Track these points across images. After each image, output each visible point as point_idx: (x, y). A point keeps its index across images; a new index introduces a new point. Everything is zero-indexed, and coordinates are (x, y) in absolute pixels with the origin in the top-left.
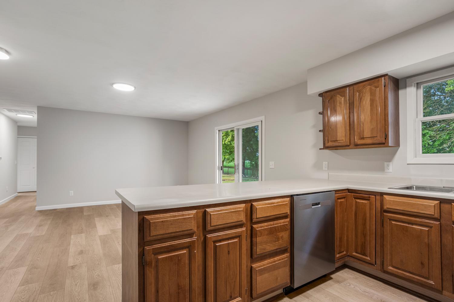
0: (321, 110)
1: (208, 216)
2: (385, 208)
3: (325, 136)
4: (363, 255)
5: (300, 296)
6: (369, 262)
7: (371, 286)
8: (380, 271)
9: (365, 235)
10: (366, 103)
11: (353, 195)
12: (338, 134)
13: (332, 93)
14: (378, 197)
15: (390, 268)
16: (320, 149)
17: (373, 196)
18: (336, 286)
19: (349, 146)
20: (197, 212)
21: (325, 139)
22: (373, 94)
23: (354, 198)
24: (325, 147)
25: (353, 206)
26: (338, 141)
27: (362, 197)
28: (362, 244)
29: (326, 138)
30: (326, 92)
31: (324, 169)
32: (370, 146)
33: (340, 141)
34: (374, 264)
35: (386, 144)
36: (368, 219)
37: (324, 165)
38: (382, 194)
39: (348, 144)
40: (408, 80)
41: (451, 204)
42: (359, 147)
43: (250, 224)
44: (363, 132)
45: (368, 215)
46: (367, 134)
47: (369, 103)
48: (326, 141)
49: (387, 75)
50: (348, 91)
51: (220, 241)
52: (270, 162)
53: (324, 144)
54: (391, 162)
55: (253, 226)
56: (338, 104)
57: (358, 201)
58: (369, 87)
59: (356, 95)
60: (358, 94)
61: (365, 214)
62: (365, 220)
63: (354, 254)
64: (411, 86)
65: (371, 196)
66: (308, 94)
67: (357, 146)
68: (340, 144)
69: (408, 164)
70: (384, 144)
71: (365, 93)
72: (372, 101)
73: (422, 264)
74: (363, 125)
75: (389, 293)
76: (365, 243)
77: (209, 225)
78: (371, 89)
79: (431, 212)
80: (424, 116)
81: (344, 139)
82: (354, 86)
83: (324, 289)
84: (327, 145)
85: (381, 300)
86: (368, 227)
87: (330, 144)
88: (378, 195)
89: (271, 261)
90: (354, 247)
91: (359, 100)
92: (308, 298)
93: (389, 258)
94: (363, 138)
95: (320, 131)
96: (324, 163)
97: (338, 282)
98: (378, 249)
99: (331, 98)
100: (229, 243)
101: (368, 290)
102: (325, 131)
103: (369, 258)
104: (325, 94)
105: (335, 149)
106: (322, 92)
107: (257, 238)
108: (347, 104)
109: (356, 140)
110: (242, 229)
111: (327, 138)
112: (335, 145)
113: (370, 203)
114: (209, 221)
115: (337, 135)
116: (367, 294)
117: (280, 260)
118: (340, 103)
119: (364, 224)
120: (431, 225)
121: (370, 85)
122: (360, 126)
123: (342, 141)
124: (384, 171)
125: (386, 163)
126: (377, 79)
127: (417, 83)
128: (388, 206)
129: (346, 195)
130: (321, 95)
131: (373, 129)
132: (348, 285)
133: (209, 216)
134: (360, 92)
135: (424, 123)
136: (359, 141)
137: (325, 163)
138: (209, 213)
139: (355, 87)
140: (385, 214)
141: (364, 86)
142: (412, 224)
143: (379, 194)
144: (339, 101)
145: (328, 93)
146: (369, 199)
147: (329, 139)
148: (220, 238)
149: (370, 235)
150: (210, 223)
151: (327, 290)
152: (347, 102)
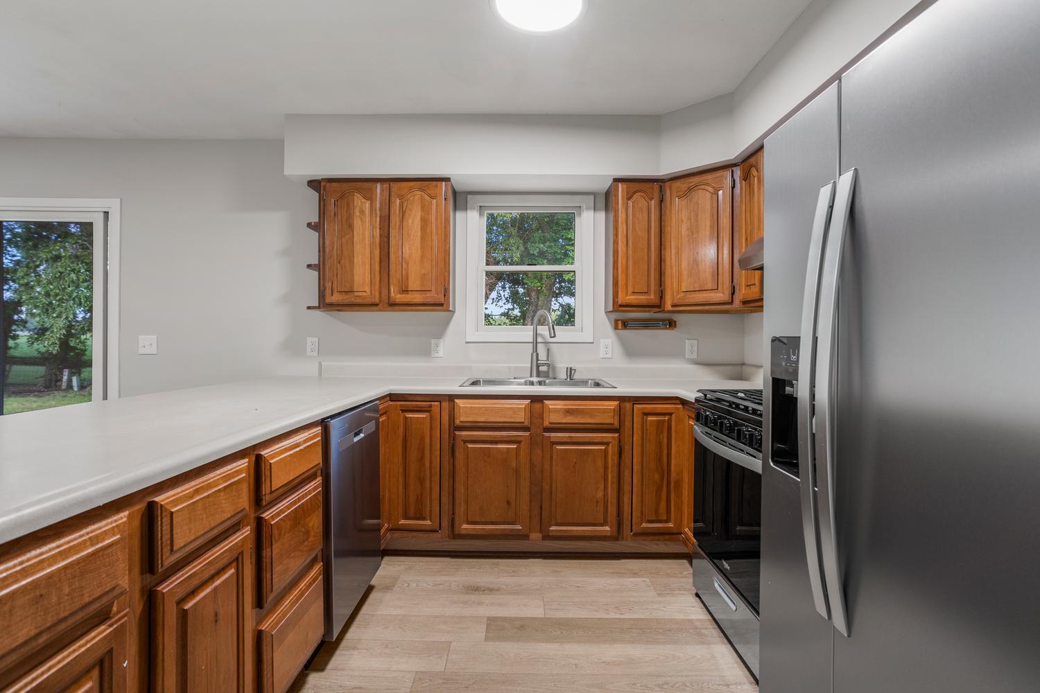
0: (315, 219)
1: (164, 520)
2: (457, 422)
3: (324, 279)
4: (418, 519)
5: (338, 652)
6: (430, 528)
7: (439, 571)
8: (448, 539)
9: (421, 480)
10: (413, 223)
11: (400, 405)
12: (356, 278)
13: (345, 185)
14: (445, 405)
15: (465, 526)
16: (309, 308)
17: (436, 403)
18: (388, 596)
19: (377, 305)
20: (129, 516)
21: (324, 285)
22: (425, 208)
23: (401, 412)
24: (324, 304)
25: (398, 428)
26: (356, 294)
27: (417, 406)
28: (417, 498)
29: (328, 285)
30: (331, 180)
31: (309, 352)
32: (418, 308)
33: (360, 294)
34: (438, 529)
35: (445, 306)
36: (427, 447)
37: (309, 344)
38: (451, 398)
39: (377, 300)
40: (469, 197)
41: (543, 403)
42: (397, 308)
43: (255, 512)
44: (407, 279)
45: (427, 440)
46: (414, 284)
47: (420, 224)
48: (328, 292)
49: (447, 180)
50: (379, 191)
51: (193, 593)
52: (140, 337)
53: (322, 295)
54: (442, 340)
55: (264, 515)
56: (357, 213)
57: (409, 415)
58: (419, 193)
59: (395, 202)
60: (398, 201)
61: (422, 440)
62: (421, 450)
63: (402, 522)
64: (473, 209)
65: (433, 403)
66: (287, 172)
67: (393, 305)
68: (359, 301)
69: (467, 343)
70: (442, 305)
71: (412, 204)
72: (425, 223)
73: (508, 503)
74: (408, 266)
75: (466, 570)
76: (421, 494)
77: (167, 550)
78: (422, 199)
79: (521, 418)
80: (487, 264)
81: (367, 289)
82: (391, 185)
83: (373, 615)
84: (329, 300)
85: (464, 586)
86: (427, 464)
87: (336, 298)
88: (445, 401)
89: (296, 595)
90: (401, 510)
91: (401, 215)
92: (354, 648)
93: (462, 510)
94: (406, 291)
95: (309, 266)
96: (309, 339)
97: (388, 588)
98: (445, 500)
99: (342, 197)
100: (215, 589)
101: (439, 579)
102: (324, 268)
103: (428, 522)
104: (328, 184)
105: (338, 310)
106: (320, 178)
107: (273, 547)
108: (376, 217)
109: (392, 294)
110: (243, 534)
111: (330, 284)
112: (347, 301)
113: (431, 418)
114: (167, 537)
115: (352, 281)
116: (441, 587)
117: (310, 584)
118: (362, 212)
119: (422, 459)
120: (520, 439)
121: (421, 190)
122: (400, 266)
123: (364, 294)
124: (430, 355)
125: (433, 341)
126: (434, 183)
127: (480, 207)
128: (462, 419)
129: (388, 406)
130: (314, 184)
131: (424, 274)
132: (406, 585)
133: (166, 520)
134: (401, 197)
135: (488, 274)
136: (399, 296)
137: (311, 342)
138: (166, 510)
139: (395, 186)
140: (457, 433)
141: (411, 188)
142: (496, 442)
143: (447, 398)
144: (358, 208)
145: (334, 185)
146: (429, 409)
147: (335, 286)
148: (196, 582)
149: (431, 477)
150: (169, 542)
151: (379, 613)
152: (376, 214)
